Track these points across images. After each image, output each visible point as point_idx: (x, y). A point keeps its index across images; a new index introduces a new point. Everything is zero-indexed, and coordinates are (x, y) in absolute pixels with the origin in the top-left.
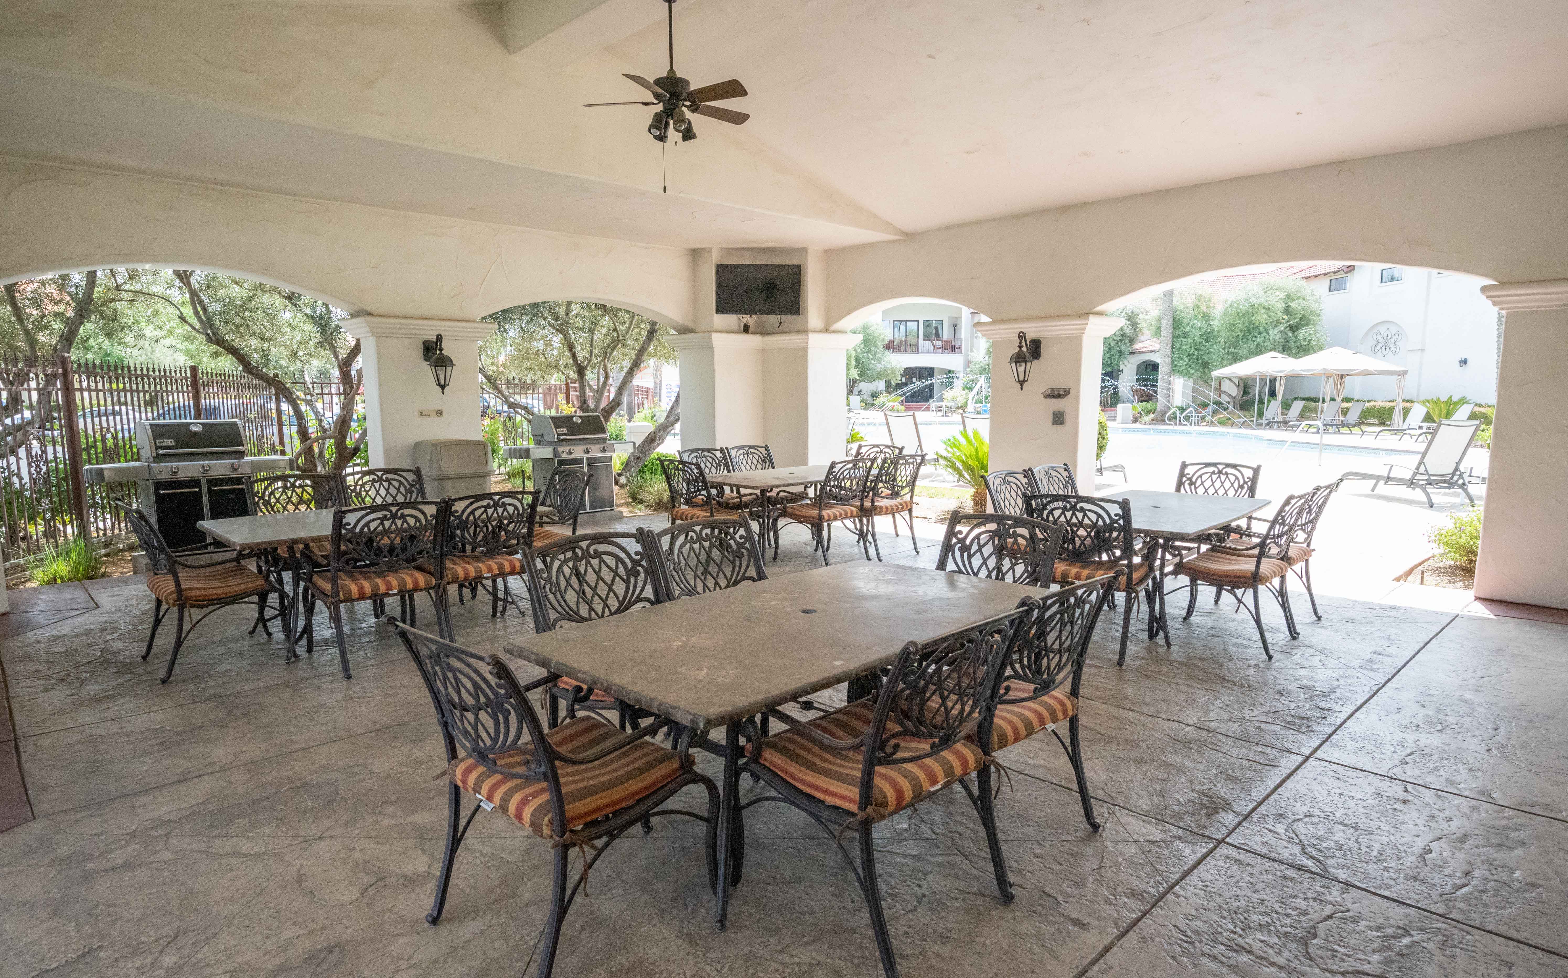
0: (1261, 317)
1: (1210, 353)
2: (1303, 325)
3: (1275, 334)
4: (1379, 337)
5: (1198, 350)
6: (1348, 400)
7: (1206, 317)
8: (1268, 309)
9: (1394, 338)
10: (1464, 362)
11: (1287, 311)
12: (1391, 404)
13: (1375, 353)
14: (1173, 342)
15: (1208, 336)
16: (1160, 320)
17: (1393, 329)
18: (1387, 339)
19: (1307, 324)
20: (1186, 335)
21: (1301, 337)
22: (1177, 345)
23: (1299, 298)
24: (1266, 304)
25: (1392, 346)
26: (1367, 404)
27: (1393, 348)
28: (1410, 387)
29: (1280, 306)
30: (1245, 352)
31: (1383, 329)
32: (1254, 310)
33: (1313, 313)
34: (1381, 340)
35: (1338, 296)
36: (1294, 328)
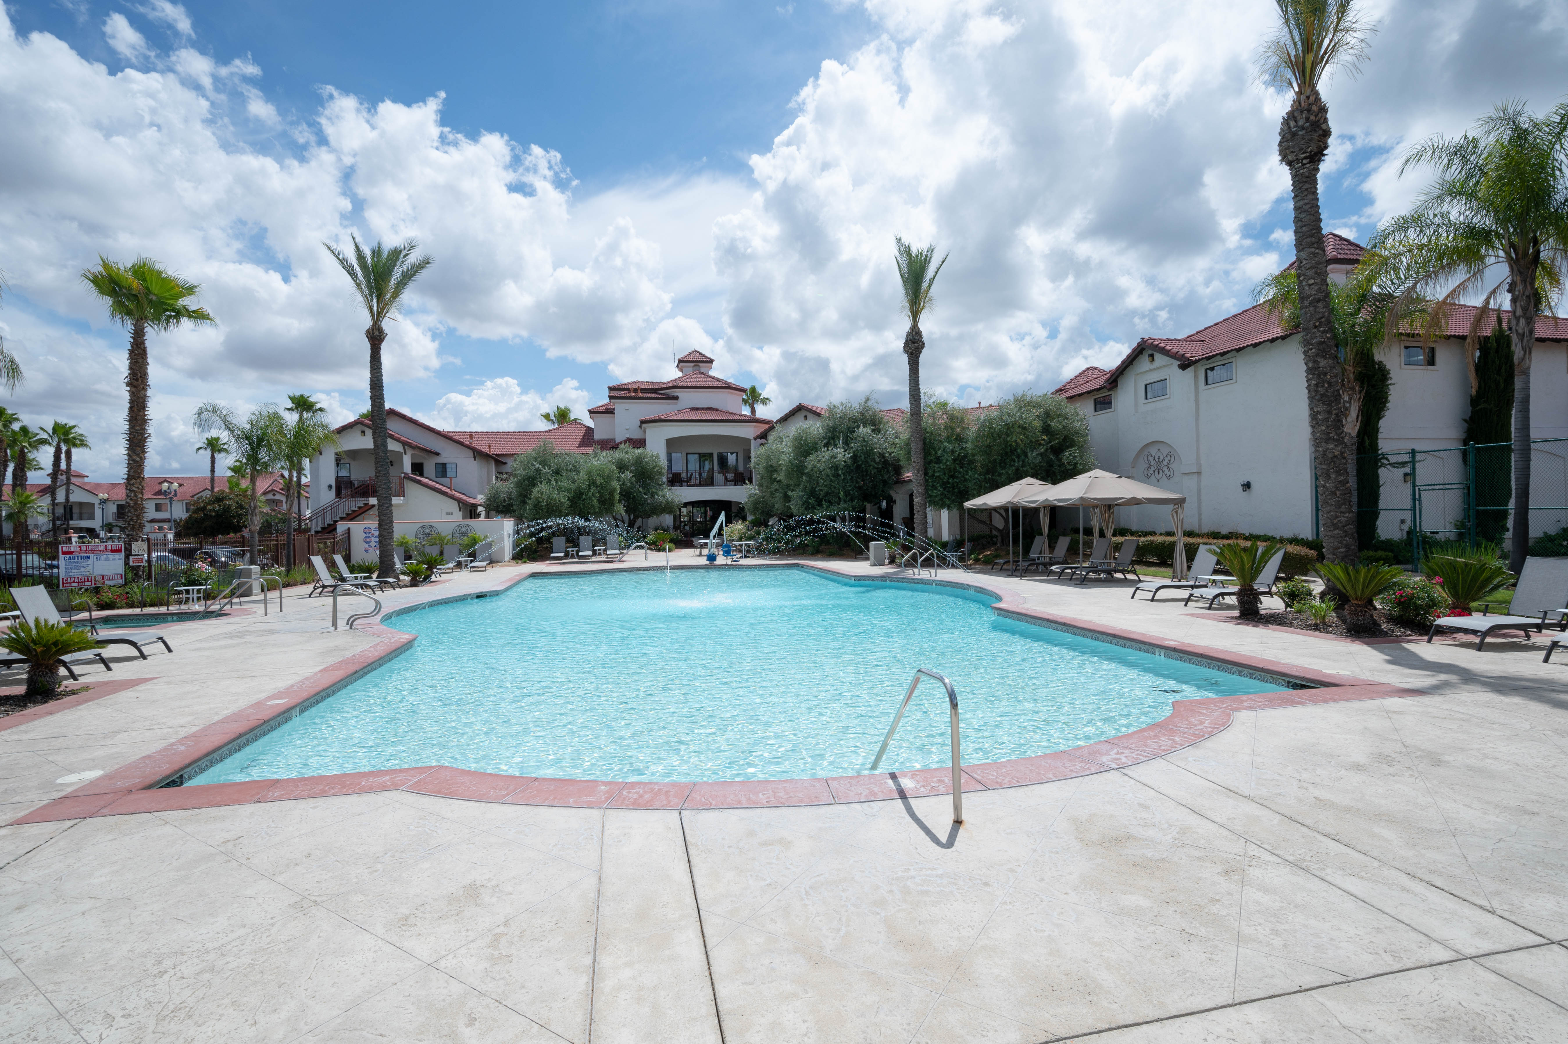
0: (1017, 438)
1: (966, 480)
2: (1068, 447)
3: (1033, 456)
4: (1151, 459)
5: (953, 477)
6: (1120, 532)
7: (959, 439)
8: (1025, 428)
9: (1167, 460)
10: (1247, 486)
11: (1046, 430)
12: (1170, 539)
13: (1149, 477)
14: (926, 469)
15: (962, 460)
16: (908, 444)
17: (1165, 451)
18: (1159, 462)
19: (1071, 446)
20: (938, 460)
21: (1065, 461)
22: (930, 472)
23: (1059, 416)
24: (1021, 422)
25: (1165, 469)
26: (1143, 539)
27: (1166, 472)
28: (1190, 518)
29: (1037, 424)
30: (1004, 477)
31: (1153, 451)
32: (1009, 428)
33: (1077, 432)
34: (1153, 463)
35: (1104, 416)
36: (1057, 450)
